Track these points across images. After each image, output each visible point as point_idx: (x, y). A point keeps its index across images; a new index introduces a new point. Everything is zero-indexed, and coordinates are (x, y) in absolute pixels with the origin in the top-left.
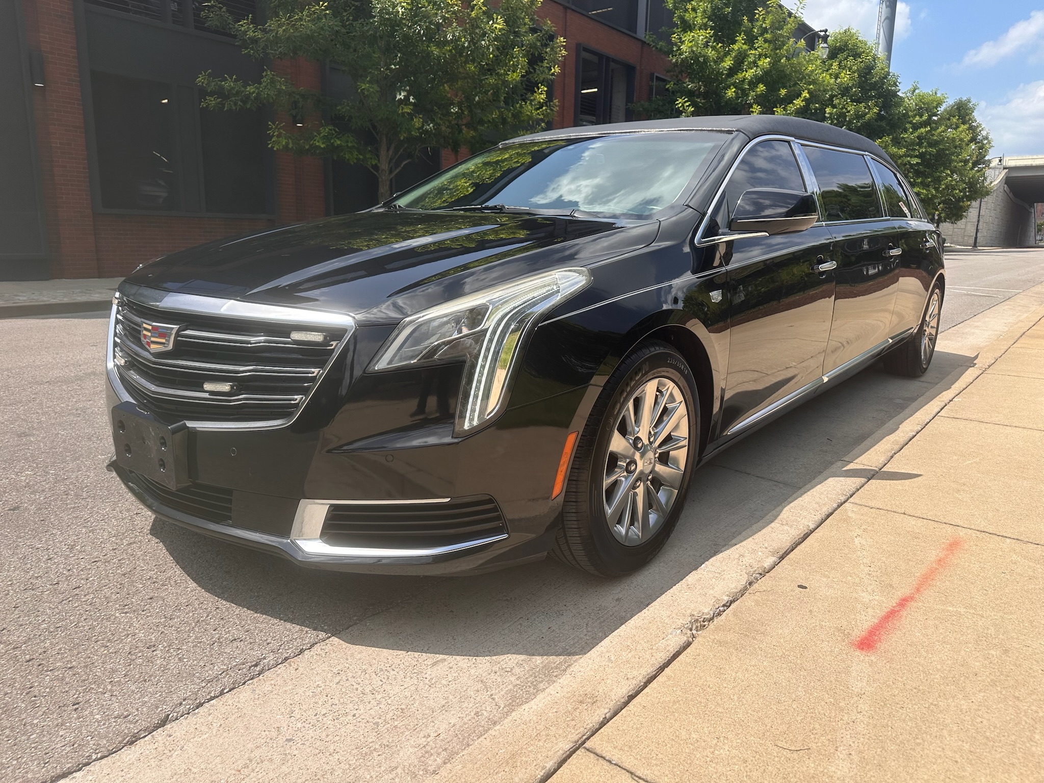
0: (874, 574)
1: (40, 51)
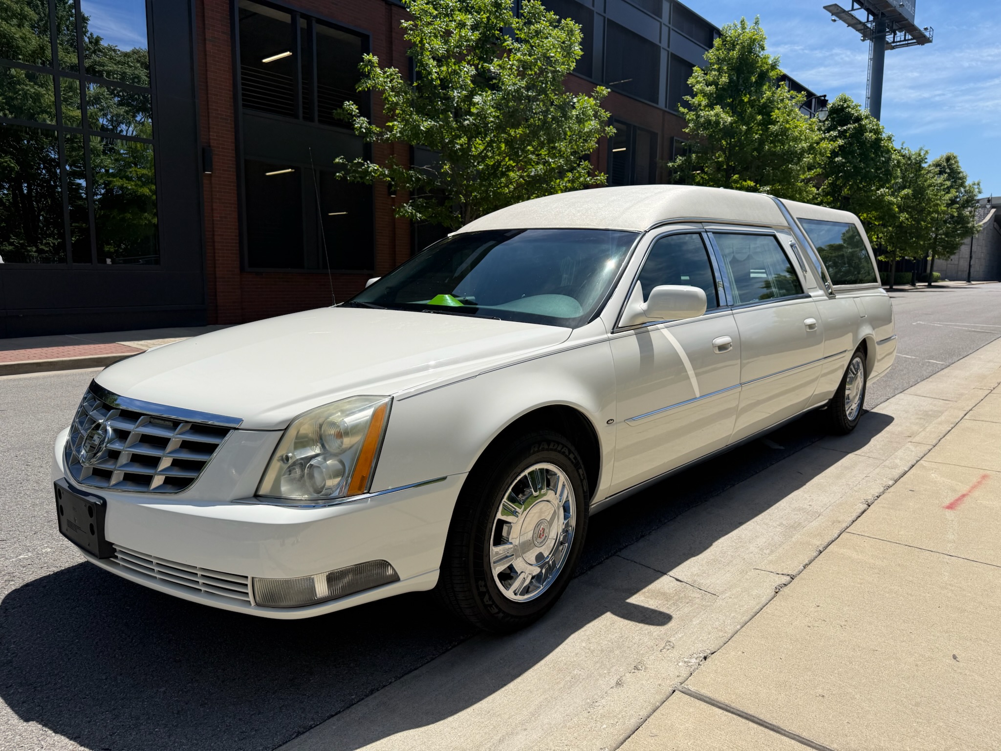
1: (210, 146)
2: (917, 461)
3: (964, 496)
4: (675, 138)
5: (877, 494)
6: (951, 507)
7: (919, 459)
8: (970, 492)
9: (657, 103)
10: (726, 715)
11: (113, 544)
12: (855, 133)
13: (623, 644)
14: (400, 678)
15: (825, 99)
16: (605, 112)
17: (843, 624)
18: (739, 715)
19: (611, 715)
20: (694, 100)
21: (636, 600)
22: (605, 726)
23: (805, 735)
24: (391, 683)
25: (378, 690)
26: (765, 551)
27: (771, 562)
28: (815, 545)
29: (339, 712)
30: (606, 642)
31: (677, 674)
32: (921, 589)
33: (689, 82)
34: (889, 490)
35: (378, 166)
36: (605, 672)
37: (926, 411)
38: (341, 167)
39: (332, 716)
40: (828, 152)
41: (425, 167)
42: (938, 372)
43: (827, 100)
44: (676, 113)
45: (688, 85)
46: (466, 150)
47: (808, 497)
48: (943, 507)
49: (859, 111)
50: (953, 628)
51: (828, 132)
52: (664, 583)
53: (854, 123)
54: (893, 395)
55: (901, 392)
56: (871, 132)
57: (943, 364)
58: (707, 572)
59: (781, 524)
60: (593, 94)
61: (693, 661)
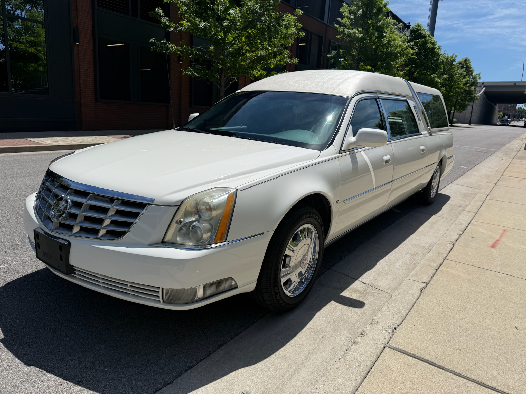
0: (488, 235)
1: (78, 28)
2: (471, 221)
3: (498, 240)
4: (332, 40)
5: (456, 239)
6: (493, 246)
7: (471, 220)
8: (500, 238)
9: (323, 21)
10: (415, 360)
11: (74, 266)
12: (423, 44)
13: (344, 318)
14: (233, 338)
15: (409, 25)
16: (300, 24)
17: (459, 309)
18: (421, 360)
19: (356, 361)
20: (343, 21)
21: (345, 294)
22: (355, 367)
23: (456, 370)
24: (229, 341)
25: (223, 345)
26: (403, 268)
27: (413, 275)
28: (433, 266)
29: (205, 358)
30: (335, 317)
31: (384, 337)
32: (491, 291)
33: (340, 10)
34: (461, 237)
35: (174, 45)
36: (338, 333)
37: (464, 193)
38: (153, 44)
39: (202, 360)
40: (410, 54)
41: (199, 47)
42: (466, 172)
43: (410, 26)
44: (333, 27)
45: (340, 12)
46: (223, 40)
47: (418, 239)
48: (490, 247)
49: (426, 32)
50: (511, 312)
51: (409, 42)
52: (357, 285)
53: (422, 38)
54: (447, 184)
55: (451, 183)
56: (430, 44)
57: (467, 169)
58: (377, 279)
59: (408, 253)
60: (294, 13)
61: (390, 330)
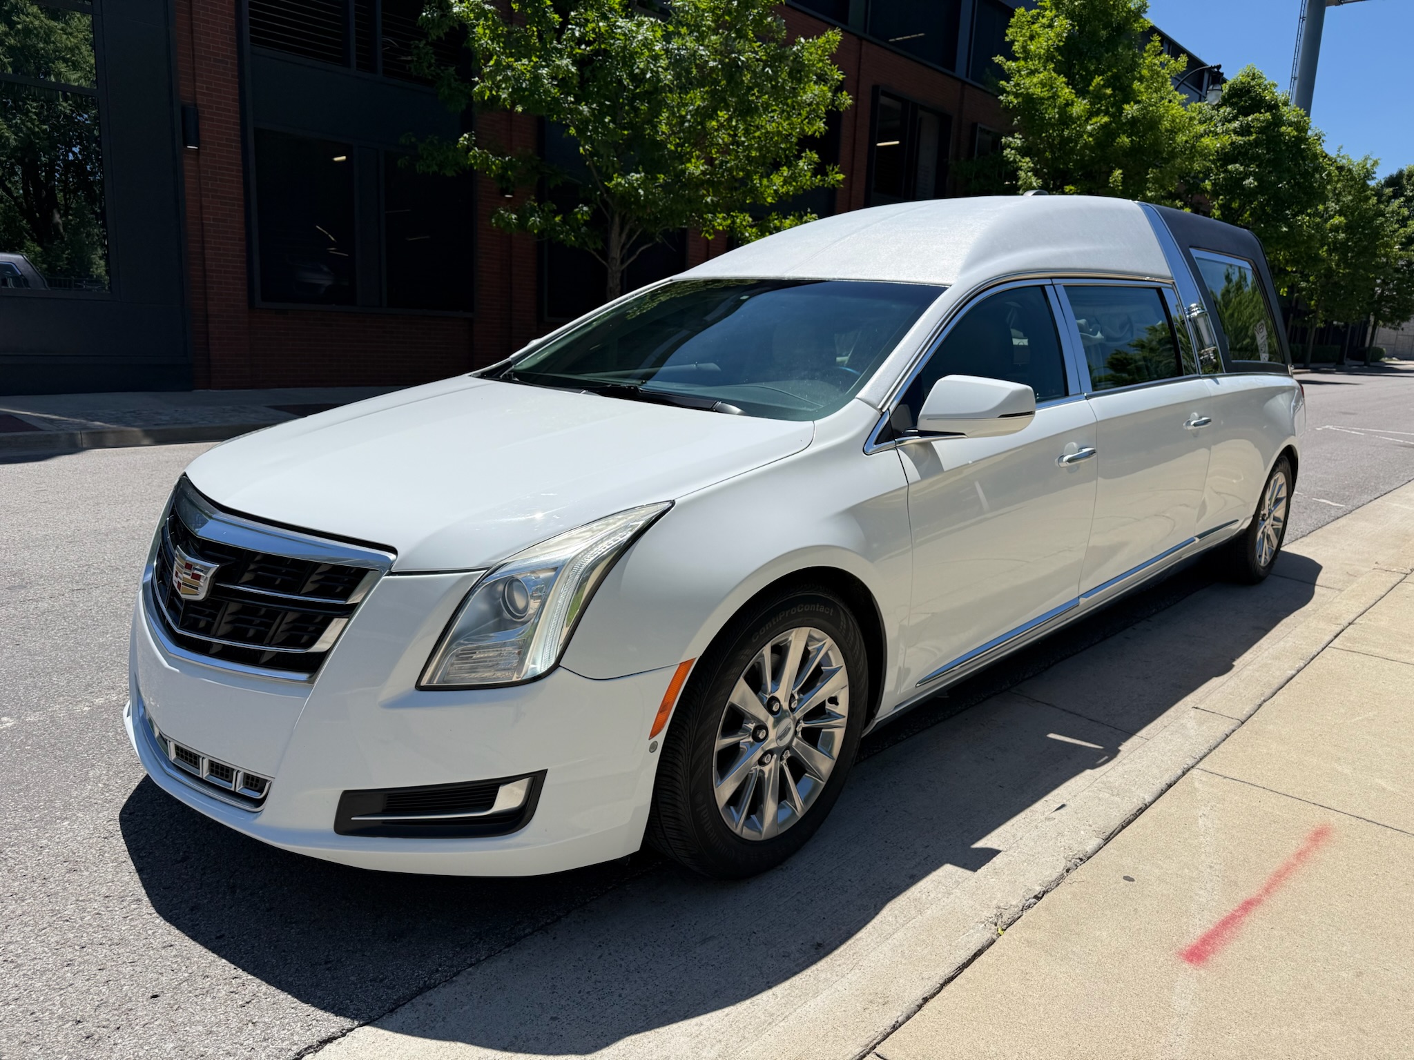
0: (1217, 867)
1: (196, 105)
3: (1248, 906)
5: (1038, 889)
6: (1196, 955)
7: (1190, 762)
8: (1267, 891)
9: (953, 69)
12: (1266, 127)
15: (1218, 72)
16: (836, 71)
43: (1224, 75)
49: (1275, 93)
51: (1223, 124)
53: (1265, 111)
56: (1290, 126)
